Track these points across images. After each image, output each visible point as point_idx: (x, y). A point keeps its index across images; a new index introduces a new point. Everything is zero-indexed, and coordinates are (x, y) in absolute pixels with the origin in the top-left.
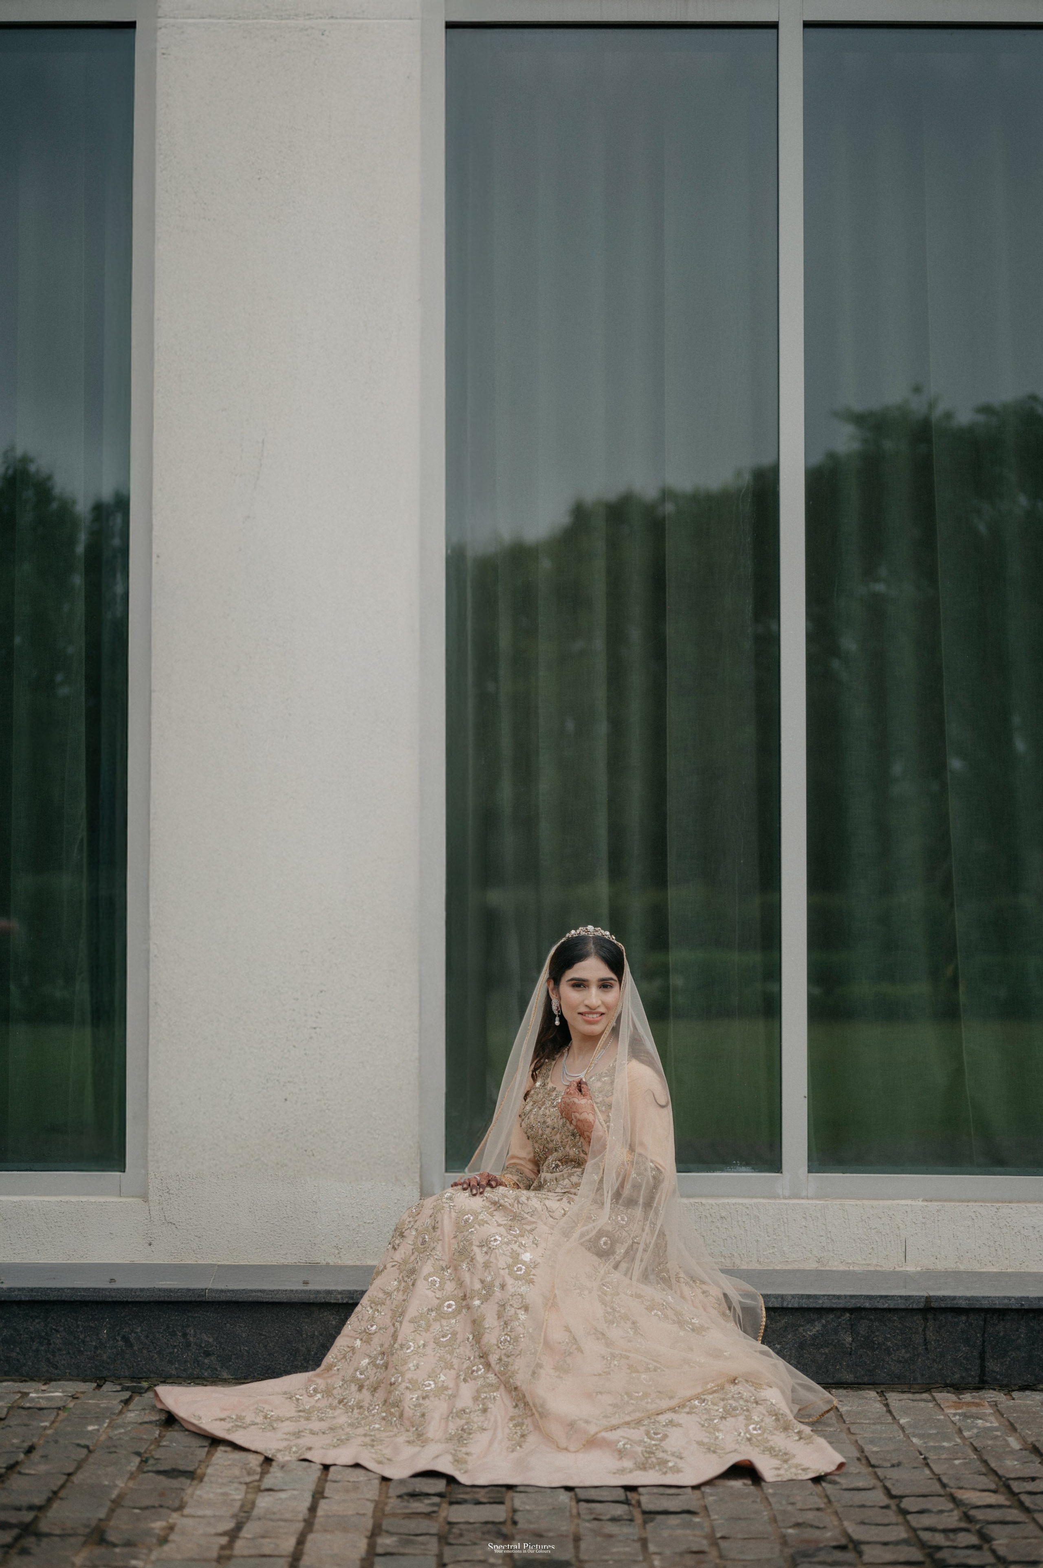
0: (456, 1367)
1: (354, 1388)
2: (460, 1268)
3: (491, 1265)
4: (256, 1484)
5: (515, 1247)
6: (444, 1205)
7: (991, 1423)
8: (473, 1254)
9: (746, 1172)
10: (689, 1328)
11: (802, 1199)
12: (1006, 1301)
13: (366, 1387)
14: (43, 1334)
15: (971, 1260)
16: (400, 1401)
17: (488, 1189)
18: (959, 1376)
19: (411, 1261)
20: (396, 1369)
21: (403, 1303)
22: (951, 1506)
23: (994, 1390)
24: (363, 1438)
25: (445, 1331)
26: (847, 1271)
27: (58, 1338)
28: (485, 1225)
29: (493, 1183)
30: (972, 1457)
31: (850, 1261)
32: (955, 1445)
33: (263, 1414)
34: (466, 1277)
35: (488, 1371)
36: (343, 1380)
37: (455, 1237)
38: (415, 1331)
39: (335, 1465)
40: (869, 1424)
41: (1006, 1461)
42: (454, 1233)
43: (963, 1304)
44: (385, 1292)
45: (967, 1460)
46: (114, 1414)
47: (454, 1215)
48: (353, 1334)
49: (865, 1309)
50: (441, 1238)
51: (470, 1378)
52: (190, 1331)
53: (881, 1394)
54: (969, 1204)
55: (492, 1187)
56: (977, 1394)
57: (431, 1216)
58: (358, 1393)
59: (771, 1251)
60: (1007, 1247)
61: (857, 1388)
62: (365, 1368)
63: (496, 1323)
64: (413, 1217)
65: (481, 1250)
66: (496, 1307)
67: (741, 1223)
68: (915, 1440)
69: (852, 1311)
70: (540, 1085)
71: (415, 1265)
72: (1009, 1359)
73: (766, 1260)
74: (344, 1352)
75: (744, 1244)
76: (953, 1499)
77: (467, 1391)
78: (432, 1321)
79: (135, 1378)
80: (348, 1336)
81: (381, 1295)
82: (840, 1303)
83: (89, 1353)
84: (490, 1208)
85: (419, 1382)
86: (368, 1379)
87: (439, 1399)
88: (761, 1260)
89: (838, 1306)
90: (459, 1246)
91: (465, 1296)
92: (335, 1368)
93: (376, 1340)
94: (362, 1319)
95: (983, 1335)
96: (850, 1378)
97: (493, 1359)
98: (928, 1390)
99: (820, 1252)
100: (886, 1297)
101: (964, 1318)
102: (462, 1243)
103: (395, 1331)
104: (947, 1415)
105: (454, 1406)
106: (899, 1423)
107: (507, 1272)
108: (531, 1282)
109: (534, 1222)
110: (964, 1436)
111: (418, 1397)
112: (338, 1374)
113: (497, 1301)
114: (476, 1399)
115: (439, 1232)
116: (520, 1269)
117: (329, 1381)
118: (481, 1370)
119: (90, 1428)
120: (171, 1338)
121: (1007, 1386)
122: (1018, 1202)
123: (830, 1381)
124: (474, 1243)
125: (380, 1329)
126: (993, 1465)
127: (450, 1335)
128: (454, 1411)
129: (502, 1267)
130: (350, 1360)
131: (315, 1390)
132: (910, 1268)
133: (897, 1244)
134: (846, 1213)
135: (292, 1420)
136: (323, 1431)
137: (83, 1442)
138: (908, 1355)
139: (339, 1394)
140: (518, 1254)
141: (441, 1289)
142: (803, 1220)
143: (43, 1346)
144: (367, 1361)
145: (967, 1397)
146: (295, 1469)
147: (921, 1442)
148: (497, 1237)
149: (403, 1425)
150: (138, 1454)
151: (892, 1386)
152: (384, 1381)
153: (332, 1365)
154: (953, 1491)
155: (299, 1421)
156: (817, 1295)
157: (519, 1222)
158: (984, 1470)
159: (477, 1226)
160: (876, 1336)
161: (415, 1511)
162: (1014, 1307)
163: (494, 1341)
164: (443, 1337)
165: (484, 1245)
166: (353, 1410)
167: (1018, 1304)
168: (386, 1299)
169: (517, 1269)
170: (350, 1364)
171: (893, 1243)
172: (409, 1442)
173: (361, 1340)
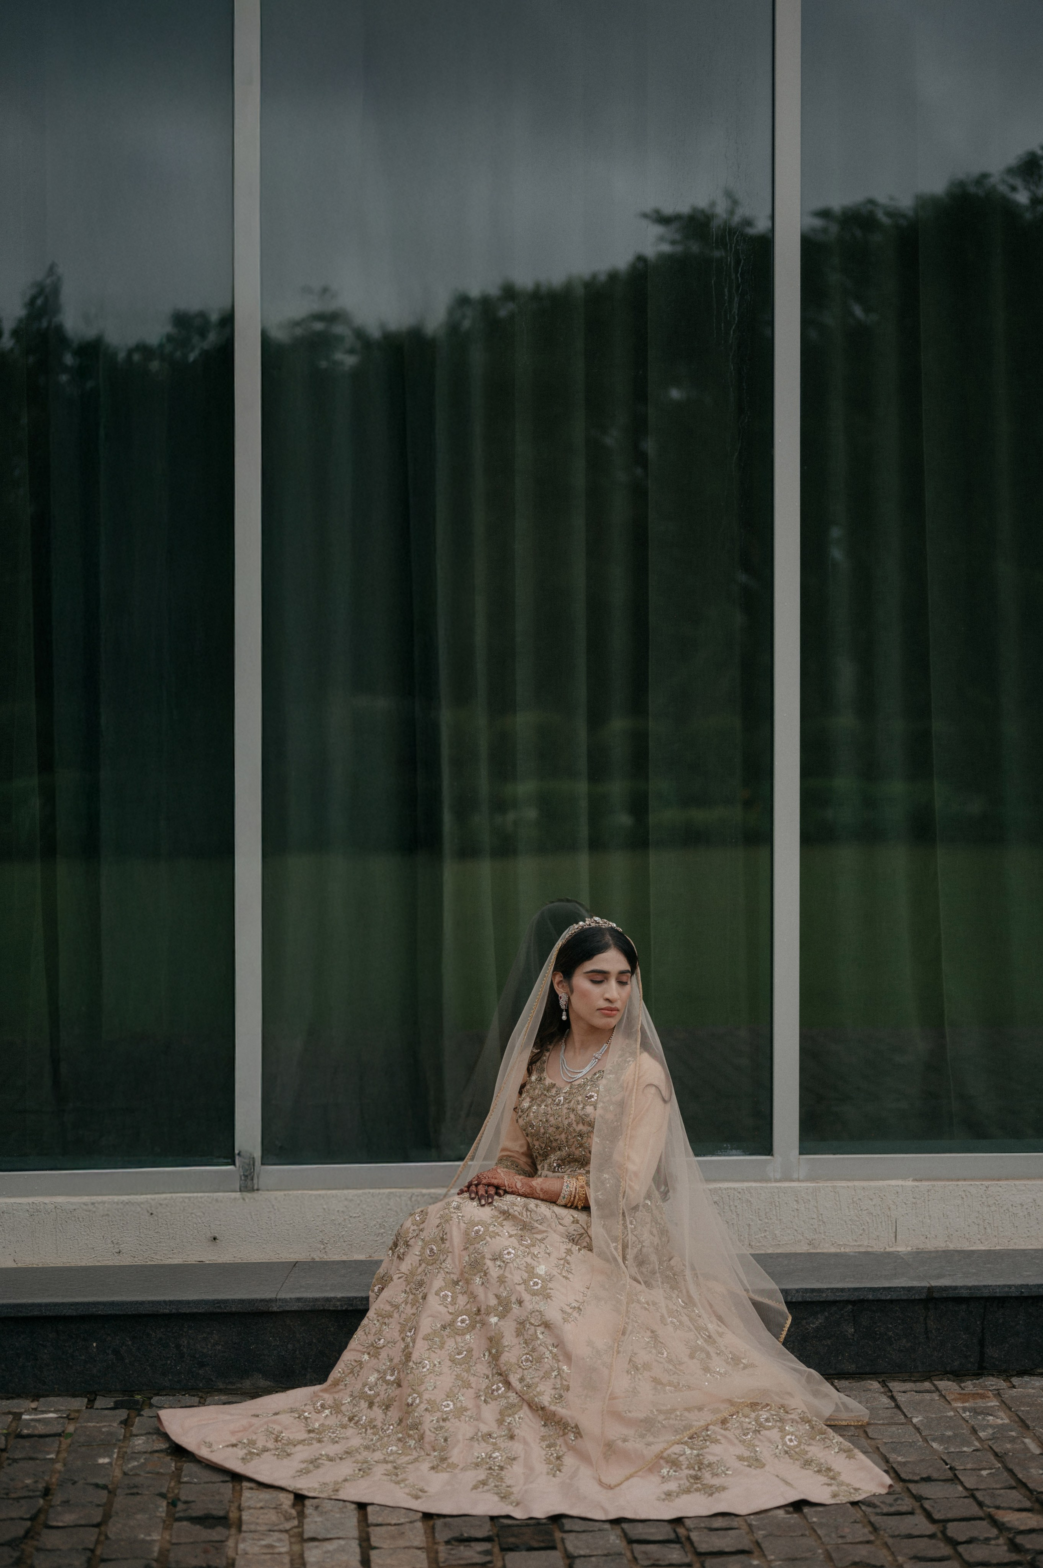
0: (473, 1385)
1: (364, 1405)
2: (472, 1281)
3: (506, 1279)
4: (296, 1530)
5: (529, 1259)
6: (452, 1215)
7: (1002, 1419)
8: (486, 1268)
9: (736, 1155)
10: (705, 1335)
11: (794, 1181)
12: (1006, 1289)
13: (377, 1405)
14: (30, 1350)
15: (960, 1239)
16: (420, 1424)
17: (496, 1197)
18: (958, 1362)
19: (418, 1273)
20: (413, 1389)
21: (413, 1317)
22: (995, 1532)
23: (993, 1375)
24: (385, 1466)
25: (460, 1348)
26: (839, 1253)
27: (45, 1353)
28: (497, 1237)
29: (501, 1192)
30: (997, 1466)
31: (841, 1243)
32: (974, 1451)
33: (274, 1436)
34: (480, 1291)
35: (509, 1389)
36: (351, 1395)
37: (466, 1249)
38: (430, 1348)
39: (372, 1504)
40: (883, 1424)
41: (1032, 1470)
42: (464, 1244)
43: (965, 1293)
44: (392, 1305)
45: (993, 1471)
46: (120, 1440)
47: (463, 1225)
48: (360, 1348)
49: (868, 1301)
50: (450, 1250)
51: (491, 1399)
52: (184, 1342)
53: (884, 1384)
54: (960, 1183)
55: (500, 1196)
56: (977, 1382)
57: (438, 1226)
58: (369, 1410)
59: (763, 1235)
60: (995, 1225)
61: (859, 1378)
62: (374, 1384)
63: (515, 1341)
64: (417, 1226)
65: (495, 1263)
66: (514, 1325)
67: (733, 1208)
68: (935, 1445)
69: (853, 1303)
70: (536, 1080)
71: (423, 1277)
72: (1007, 1345)
73: (758, 1244)
74: (351, 1367)
75: (737, 1229)
76: (994, 1522)
77: (490, 1412)
78: (446, 1337)
79: (127, 1391)
80: (354, 1350)
81: (388, 1308)
82: (843, 1296)
83: (78, 1368)
84: (500, 1218)
85: (437, 1403)
86: (379, 1395)
87: (460, 1421)
88: (753, 1244)
89: (841, 1299)
90: (470, 1259)
91: (479, 1310)
92: (343, 1383)
93: (383, 1354)
94: (369, 1333)
95: (982, 1323)
96: (852, 1368)
97: (514, 1379)
98: (928, 1378)
99: (811, 1234)
100: (889, 1288)
101: (964, 1307)
102: (473, 1255)
103: (407, 1347)
104: (955, 1410)
105: (479, 1430)
106: (912, 1422)
107: (524, 1288)
108: (548, 1297)
109: (546, 1231)
110: (980, 1438)
111: (438, 1419)
112: (346, 1389)
113: (514, 1318)
114: (500, 1422)
115: (447, 1244)
116: (536, 1284)
117: (336, 1396)
118: (501, 1388)
119: (101, 1461)
120: (164, 1350)
121: (1005, 1371)
122: (1007, 1179)
123: (832, 1372)
124: (486, 1256)
125: (389, 1342)
126: (1020, 1476)
127: (465, 1352)
128: (480, 1434)
129: (518, 1282)
130: (358, 1375)
131: (322, 1406)
132: (901, 1249)
133: (888, 1224)
134: (837, 1196)
135: (303, 1443)
136: (340, 1456)
137: (101, 1481)
138: (909, 1344)
139: (348, 1411)
140: (533, 1268)
141: (454, 1302)
142: (795, 1203)
143: (29, 1362)
144: (376, 1375)
145: (969, 1386)
146: (331, 1511)
147: (942, 1447)
148: (510, 1250)
149: (423, 1449)
150: (163, 1496)
151: (893, 1375)
152: (397, 1399)
153: (339, 1380)
154: (992, 1510)
155: (312, 1444)
156: (821, 1289)
157: (529, 1231)
158: (1014, 1484)
159: (488, 1238)
160: (878, 1326)
161: (469, 1562)
162: (1013, 1295)
163: (513, 1360)
164: (458, 1354)
165: (497, 1259)
166: (366, 1430)
167: (1018, 1292)
168: (393, 1312)
169: (534, 1284)
170: (358, 1378)
171: (884, 1224)
172: (433, 1468)
173: (369, 1354)
